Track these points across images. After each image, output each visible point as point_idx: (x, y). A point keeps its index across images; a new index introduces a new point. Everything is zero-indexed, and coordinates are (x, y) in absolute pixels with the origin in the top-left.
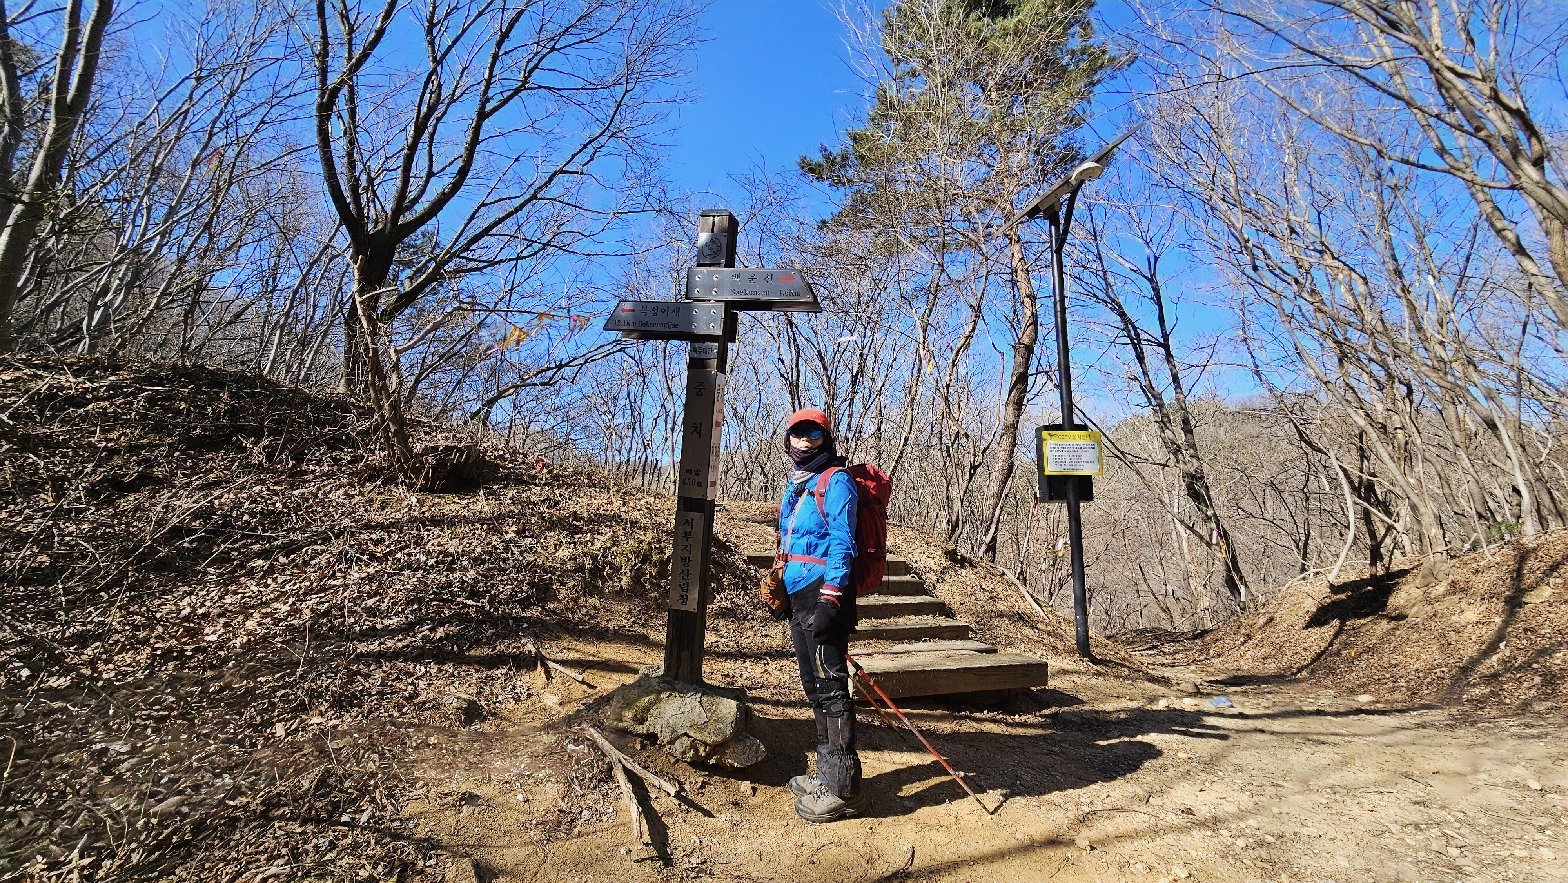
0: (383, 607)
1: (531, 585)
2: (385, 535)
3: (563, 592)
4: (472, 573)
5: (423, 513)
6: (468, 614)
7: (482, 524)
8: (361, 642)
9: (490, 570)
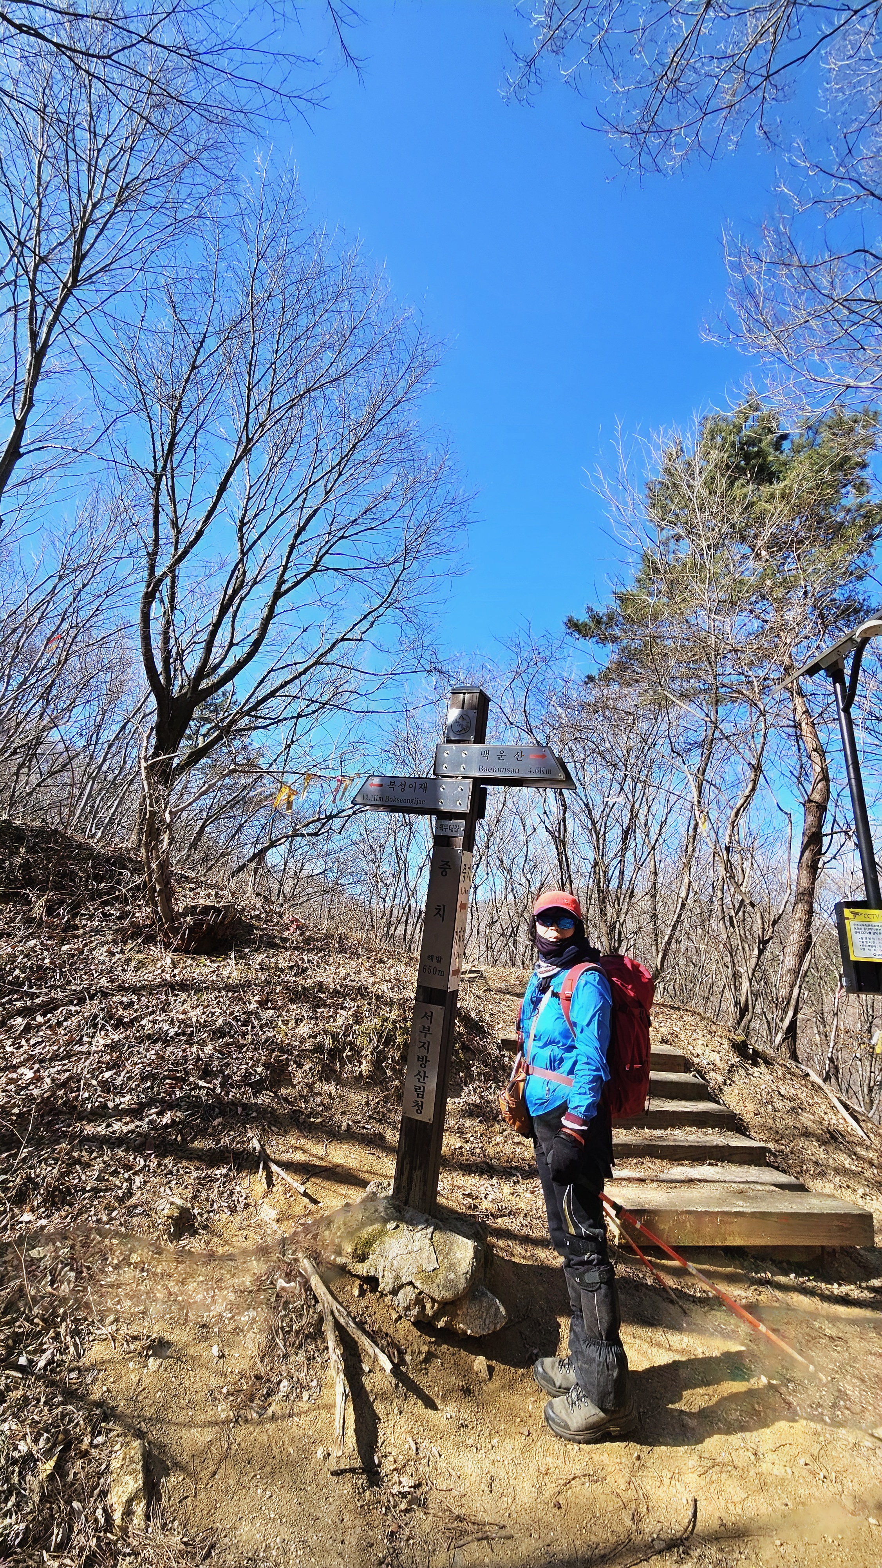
0: (118, 1082)
1: (266, 1066)
2: (135, 998)
3: (298, 1077)
4: (209, 1049)
5: (174, 976)
6: (198, 1097)
7: (227, 991)
8: (90, 1121)
9: (228, 1044)
